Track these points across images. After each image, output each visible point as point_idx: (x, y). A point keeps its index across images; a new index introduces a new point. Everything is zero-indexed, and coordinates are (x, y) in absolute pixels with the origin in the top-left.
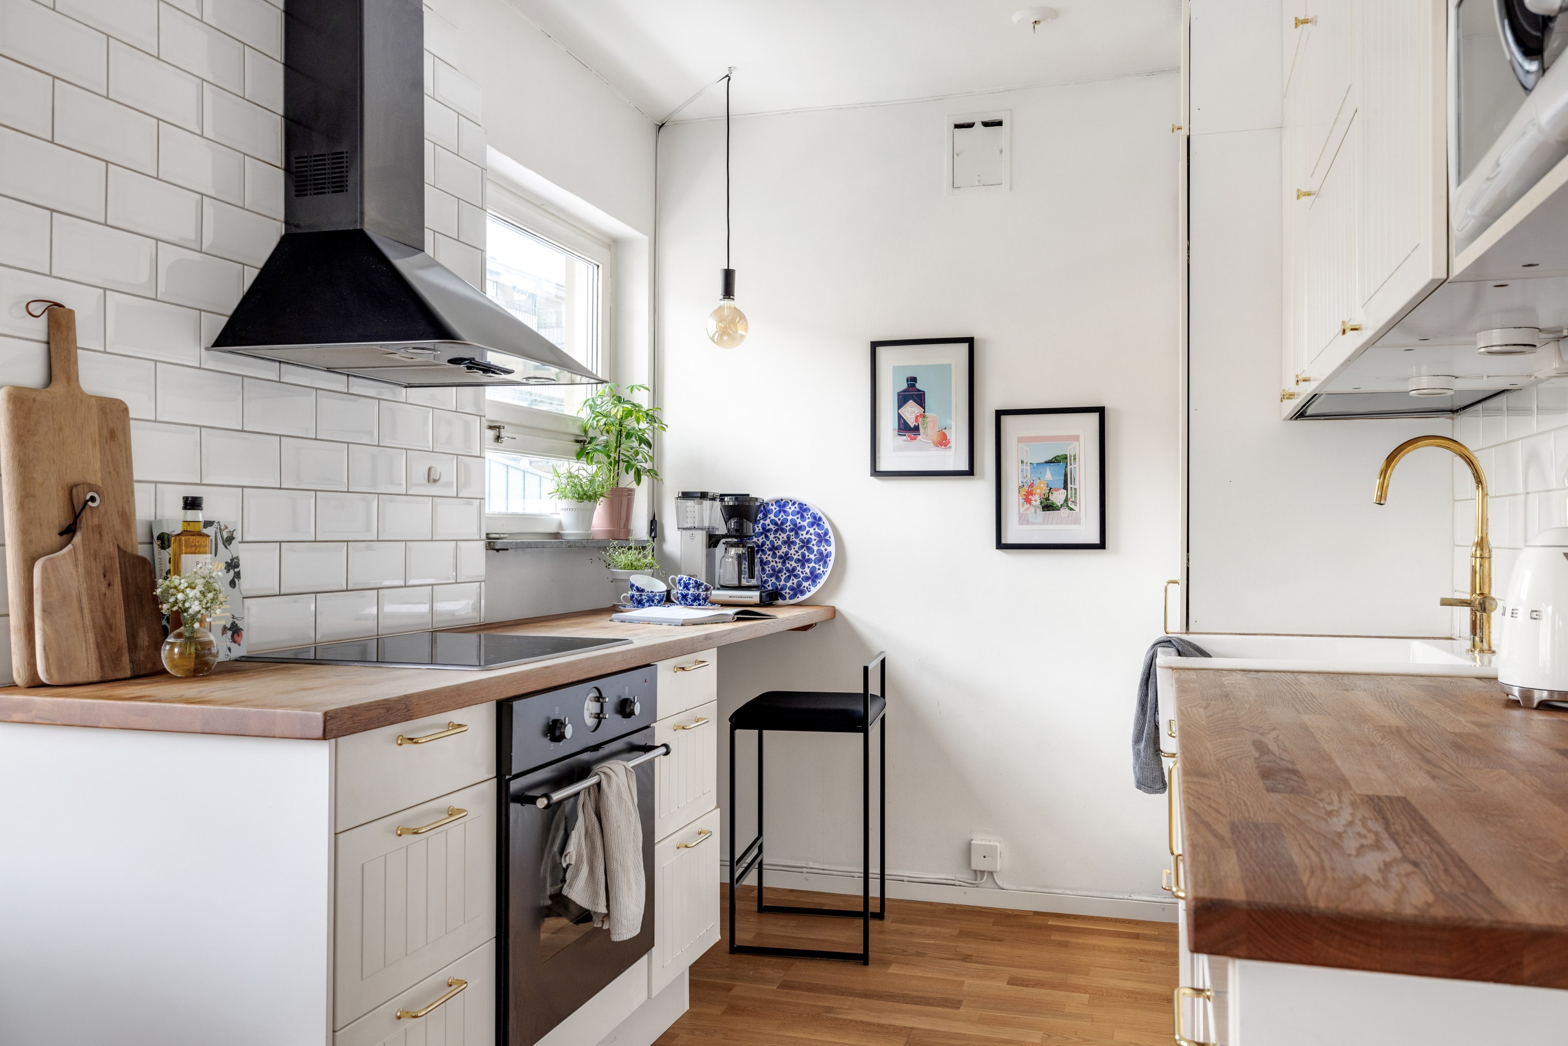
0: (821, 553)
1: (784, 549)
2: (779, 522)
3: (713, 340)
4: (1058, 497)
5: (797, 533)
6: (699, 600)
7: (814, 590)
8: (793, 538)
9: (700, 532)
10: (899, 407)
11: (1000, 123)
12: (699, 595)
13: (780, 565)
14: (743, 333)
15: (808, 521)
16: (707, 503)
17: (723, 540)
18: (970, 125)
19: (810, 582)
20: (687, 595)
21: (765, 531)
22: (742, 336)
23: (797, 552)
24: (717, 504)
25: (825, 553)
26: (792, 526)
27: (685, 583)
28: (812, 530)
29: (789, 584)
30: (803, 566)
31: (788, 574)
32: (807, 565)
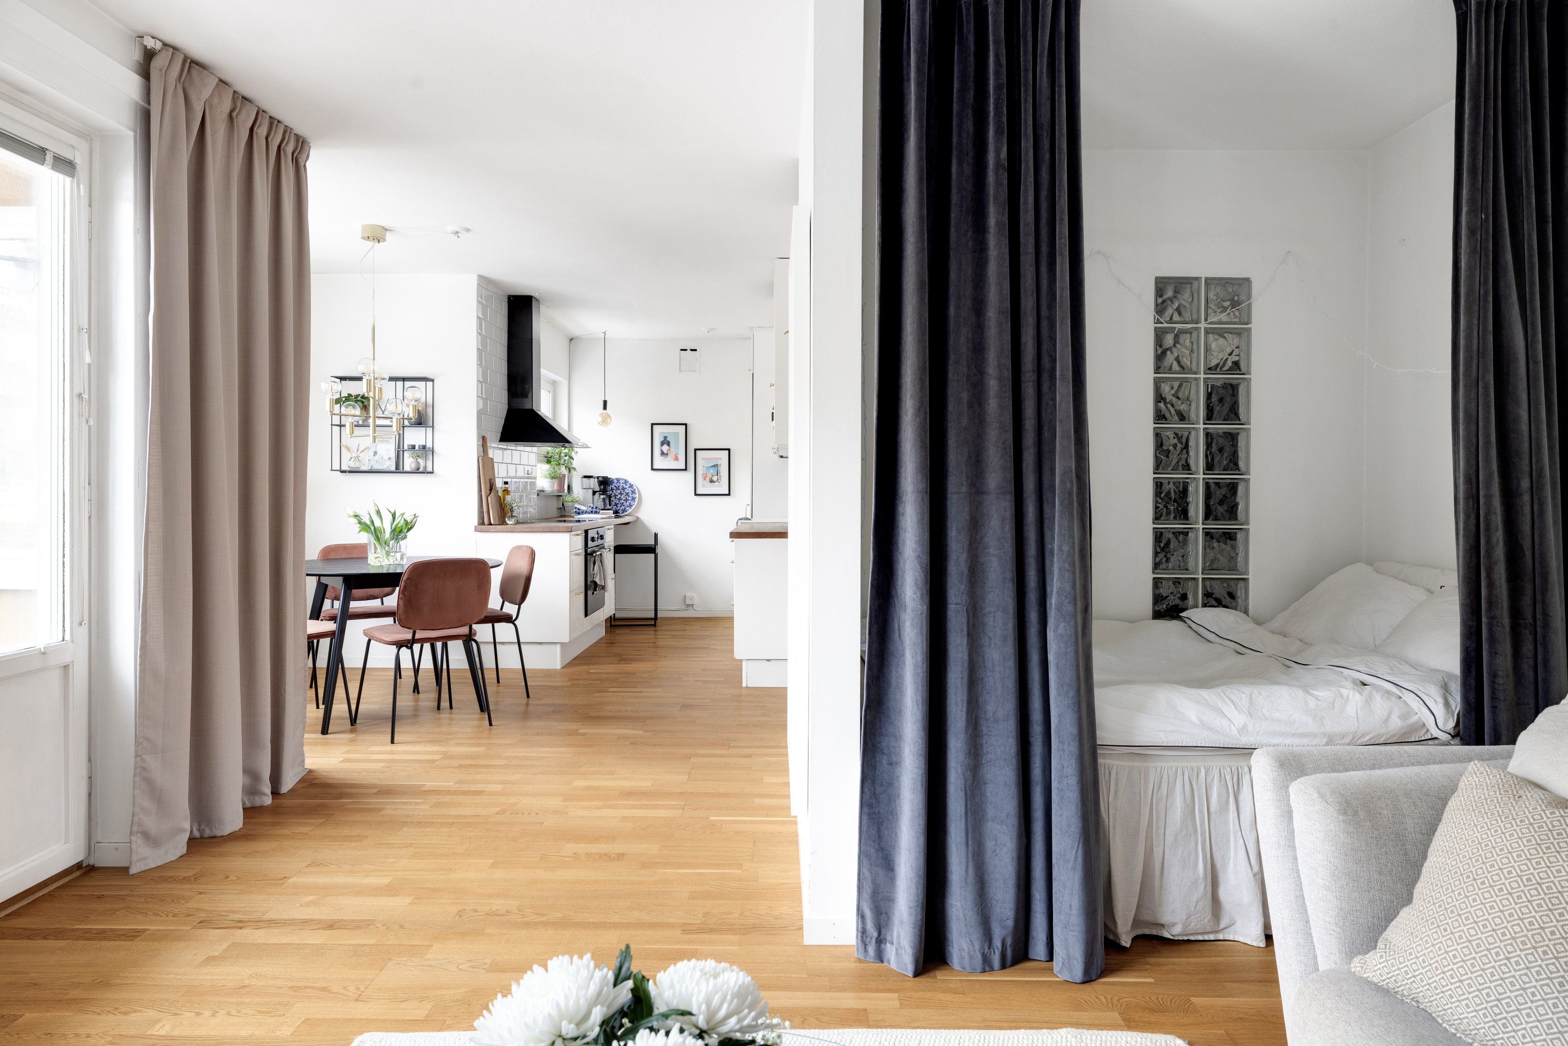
1: (619, 496)
2: (618, 486)
4: (715, 478)
5: (624, 490)
7: (630, 510)
8: (623, 492)
9: (589, 490)
11: (696, 350)
13: (618, 501)
15: (628, 486)
16: (592, 479)
17: (598, 493)
18: (686, 350)
19: (629, 507)
21: (612, 490)
22: (610, 423)
23: (624, 497)
24: (596, 479)
25: (634, 497)
26: (622, 488)
28: (629, 489)
29: (622, 507)
30: (626, 502)
31: (621, 504)
32: (628, 501)
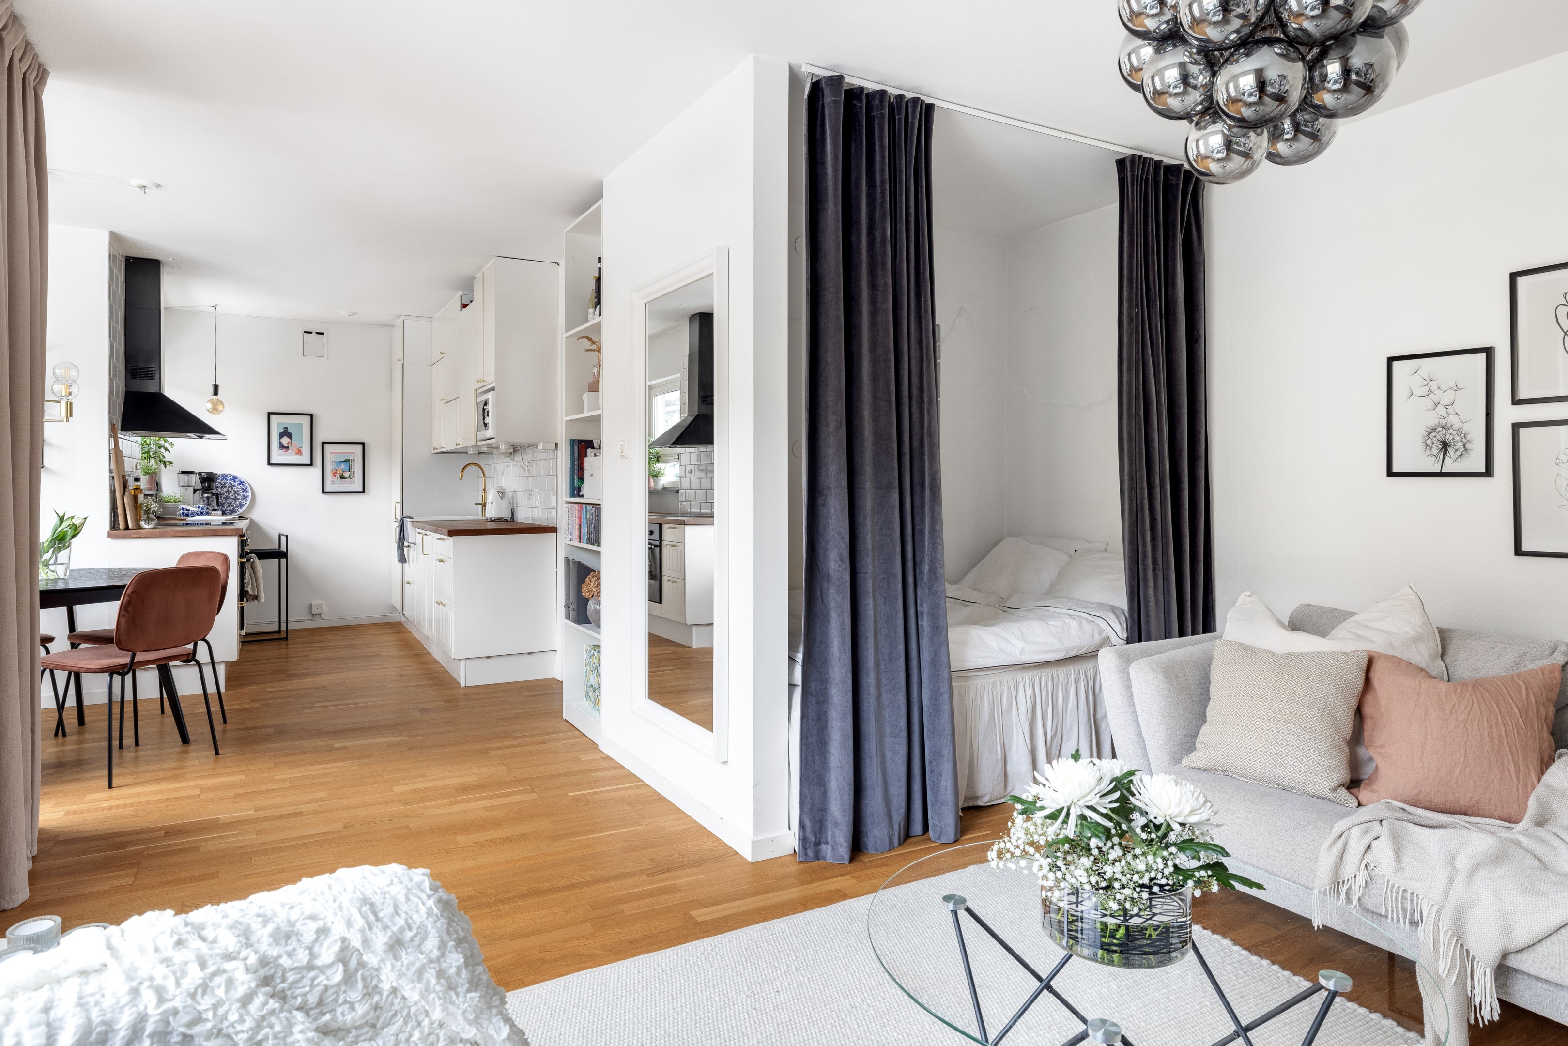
0: (244, 496)
2: (224, 483)
3: (209, 411)
4: (346, 475)
5: (232, 488)
7: (242, 508)
8: (230, 490)
11: (323, 334)
14: (221, 409)
16: (191, 475)
17: (200, 491)
18: (311, 333)
19: (239, 506)
21: (217, 487)
24: (197, 475)
30: (235, 501)
32: (238, 500)
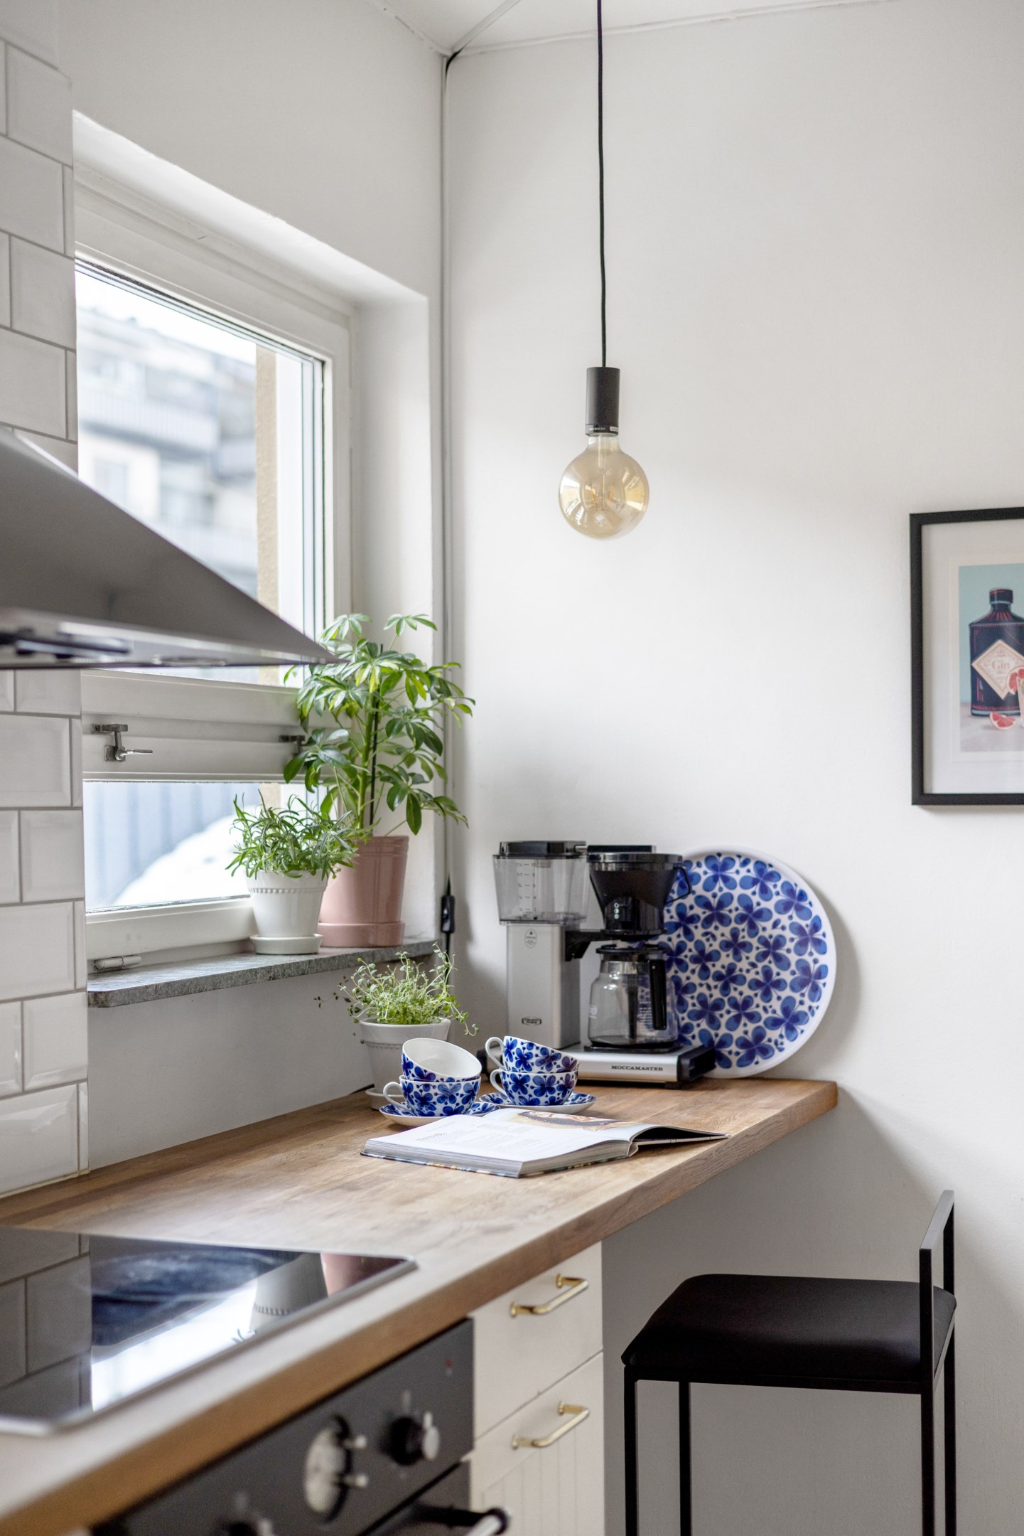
0: (805, 969)
1: (726, 959)
2: (714, 902)
3: (571, 520)
5: (752, 926)
6: (552, 1091)
7: (791, 1048)
8: (744, 936)
9: (546, 928)
10: (974, 656)
12: (552, 1079)
13: (717, 994)
14: (639, 506)
15: (775, 899)
16: (559, 864)
17: (595, 945)
19: (782, 1030)
20: (525, 1079)
21: (686, 921)
22: (636, 514)
23: (753, 965)
24: (583, 866)
25: (814, 968)
26: (741, 911)
27: (520, 1055)
28: (784, 919)
29: (737, 1034)
30: (767, 996)
31: (734, 1012)
32: (775, 993)
